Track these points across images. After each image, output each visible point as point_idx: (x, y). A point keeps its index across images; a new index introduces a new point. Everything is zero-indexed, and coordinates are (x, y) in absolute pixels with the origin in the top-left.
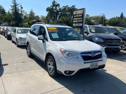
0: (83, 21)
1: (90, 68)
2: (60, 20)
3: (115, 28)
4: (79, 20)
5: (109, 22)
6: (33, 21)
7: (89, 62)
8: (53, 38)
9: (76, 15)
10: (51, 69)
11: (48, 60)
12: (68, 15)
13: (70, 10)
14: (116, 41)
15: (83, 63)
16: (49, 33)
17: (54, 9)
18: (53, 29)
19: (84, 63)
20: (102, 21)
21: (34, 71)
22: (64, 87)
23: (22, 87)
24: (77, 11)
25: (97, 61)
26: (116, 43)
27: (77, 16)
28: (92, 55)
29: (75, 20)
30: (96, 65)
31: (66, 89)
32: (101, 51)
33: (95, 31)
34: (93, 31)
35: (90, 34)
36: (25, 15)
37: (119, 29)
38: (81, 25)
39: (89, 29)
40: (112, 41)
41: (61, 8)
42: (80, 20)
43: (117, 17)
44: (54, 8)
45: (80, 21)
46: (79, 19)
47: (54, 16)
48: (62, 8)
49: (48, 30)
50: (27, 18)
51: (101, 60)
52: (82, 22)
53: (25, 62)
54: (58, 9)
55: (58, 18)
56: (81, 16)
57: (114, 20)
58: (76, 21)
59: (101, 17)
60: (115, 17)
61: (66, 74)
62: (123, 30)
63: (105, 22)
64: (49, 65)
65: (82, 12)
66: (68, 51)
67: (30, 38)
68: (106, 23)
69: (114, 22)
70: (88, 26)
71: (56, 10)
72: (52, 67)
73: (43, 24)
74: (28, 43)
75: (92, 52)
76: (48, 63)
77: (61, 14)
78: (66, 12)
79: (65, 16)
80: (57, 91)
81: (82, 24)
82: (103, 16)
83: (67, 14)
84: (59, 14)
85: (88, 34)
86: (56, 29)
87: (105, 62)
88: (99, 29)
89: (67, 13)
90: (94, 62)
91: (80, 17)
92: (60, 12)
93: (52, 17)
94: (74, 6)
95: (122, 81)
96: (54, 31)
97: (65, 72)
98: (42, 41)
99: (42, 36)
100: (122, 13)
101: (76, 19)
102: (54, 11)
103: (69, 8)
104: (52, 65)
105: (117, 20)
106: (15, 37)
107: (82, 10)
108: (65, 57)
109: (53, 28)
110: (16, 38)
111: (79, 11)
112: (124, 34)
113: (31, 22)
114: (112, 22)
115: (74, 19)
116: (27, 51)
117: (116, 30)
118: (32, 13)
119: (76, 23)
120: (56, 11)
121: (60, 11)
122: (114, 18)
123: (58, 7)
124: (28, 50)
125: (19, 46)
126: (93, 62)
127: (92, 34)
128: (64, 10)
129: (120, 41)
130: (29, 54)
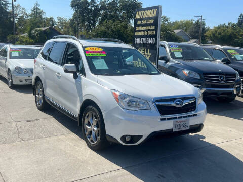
0: (156, 33)
1: (174, 131)
2: (103, 28)
4: (147, 31)
6: (40, 30)
8: (97, 68)
9: (141, 20)
10: (93, 133)
11: (87, 115)
12: (121, 16)
13: (126, 5)
14: (226, 78)
15: (160, 120)
16: (87, 58)
17: (88, 3)
19: (162, 120)
20: (197, 32)
21: (56, 138)
22: (120, 168)
23: (36, 169)
24: (143, 12)
25: (186, 117)
26: (226, 81)
27: (144, 22)
28: (177, 104)
29: (140, 31)
30: (185, 125)
31: (125, 172)
32: (194, 97)
33: (181, 56)
34: (178, 54)
36: (20, 15)
37: (234, 51)
38: (152, 41)
39: (170, 50)
40: (218, 77)
42: (150, 30)
43: (230, 24)
45: (150, 33)
46: (148, 28)
47: (89, 20)
48: (107, 2)
49: (85, 52)
50: (25, 22)
51: (196, 115)
52: (155, 36)
53: (33, 121)
54: (98, 3)
55: (97, 24)
56: (152, 21)
57: (224, 31)
58: (142, 33)
59: (194, 22)
60: (227, 24)
61: (125, 141)
62: (241, 53)
63: (205, 35)
64: (89, 124)
65: (155, 15)
66: (129, 96)
67: (43, 68)
69: (223, 34)
70: (167, 43)
71: (94, 6)
72: (95, 129)
73: (74, 39)
74: (38, 79)
75: (177, 98)
76: (86, 122)
77: (106, 14)
78: (117, 10)
79: (114, 21)
80: (108, 176)
81: (154, 39)
82: (200, 21)
83: (119, 16)
84: (100, 15)
85: (167, 61)
87: (204, 120)
88: (190, 51)
89: (118, 13)
90: (181, 117)
91: (150, 25)
92: (103, 11)
93: (83, 21)
95: (237, 157)
96: (98, 54)
97: (123, 138)
98: (72, 75)
99: (73, 65)
100: (242, 15)
101: (141, 29)
102: (90, 7)
104: (95, 124)
105: (230, 31)
106: (5, 66)
107: (156, 10)
108: (123, 108)
110: (9, 69)
111: (149, 12)
113: (36, 31)
114: (220, 34)
115: (138, 29)
116: (36, 96)
117: (228, 53)
118: (37, 12)
119: (141, 37)
120: (93, 8)
121: (103, 7)
124: (39, 95)
125: (14, 87)
126: (179, 118)
128: (111, 6)
129: (235, 77)
130: (39, 104)
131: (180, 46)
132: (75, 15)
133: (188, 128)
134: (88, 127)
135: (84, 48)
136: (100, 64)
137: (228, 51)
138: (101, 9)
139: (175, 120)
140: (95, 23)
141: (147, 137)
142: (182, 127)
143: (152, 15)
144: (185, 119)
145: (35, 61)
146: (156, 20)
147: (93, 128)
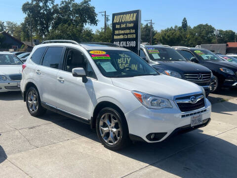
0: (137, 36)
1: (192, 126)
2: (57, 32)
3: (193, 51)
4: (127, 34)
5: (163, 38)
7: (187, 115)
8: (107, 71)
9: (119, 23)
10: (111, 134)
11: (103, 117)
12: (74, 20)
13: (79, 9)
14: (204, 76)
15: (181, 117)
17: (40, 7)
18: (100, 54)
19: (183, 116)
22: (148, 165)
23: (69, 173)
24: (121, 16)
25: (199, 112)
26: (203, 79)
27: (123, 26)
28: (192, 101)
29: (119, 35)
30: (200, 120)
33: (159, 58)
34: (156, 56)
35: (152, 63)
37: (200, 51)
38: (133, 44)
39: (148, 52)
41: (57, 5)
42: (130, 34)
43: (176, 27)
44: (41, 4)
45: (130, 36)
46: (128, 31)
47: (42, 24)
48: (59, 6)
49: (91, 55)
51: (205, 110)
52: (136, 39)
53: (34, 127)
54: (50, 7)
55: (50, 28)
56: (132, 25)
57: (173, 34)
58: (121, 37)
59: (144, 26)
60: (174, 28)
62: (206, 53)
63: (154, 37)
65: (134, 19)
67: (38, 73)
68: (155, 39)
71: (46, 10)
72: (114, 130)
75: (191, 96)
76: (101, 123)
77: (59, 18)
78: (70, 14)
79: (69, 25)
81: (134, 42)
83: (72, 20)
84: (53, 19)
85: (148, 61)
86: (104, 53)
89: (72, 17)
90: (195, 113)
91: (129, 28)
92: (55, 15)
93: (36, 25)
94: (87, 2)
96: (103, 58)
98: (80, 79)
99: (82, 68)
100: (185, 19)
101: (120, 33)
102: (42, 11)
103: (75, 5)
107: (135, 15)
108: (147, 108)
109: (98, 51)
111: (128, 16)
112: (211, 61)
114: (168, 37)
115: (117, 32)
119: (120, 40)
120: (45, 13)
121: (56, 11)
122: (170, 30)
123: (51, 2)
124: (31, 100)
127: (157, 63)
128: (64, 10)
129: (210, 75)
130: (33, 110)
131: (156, 48)
132: (26, 19)
133: (201, 123)
134: (105, 129)
135: (88, 51)
136: (108, 67)
137: (195, 52)
138: (53, 13)
139: (192, 116)
140: (48, 27)
141: (171, 134)
142: (197, 121)
143: (131, 19)
144: (199, 114)
145: (24, 67)
146: (136, 23)
147: (110, 129)
